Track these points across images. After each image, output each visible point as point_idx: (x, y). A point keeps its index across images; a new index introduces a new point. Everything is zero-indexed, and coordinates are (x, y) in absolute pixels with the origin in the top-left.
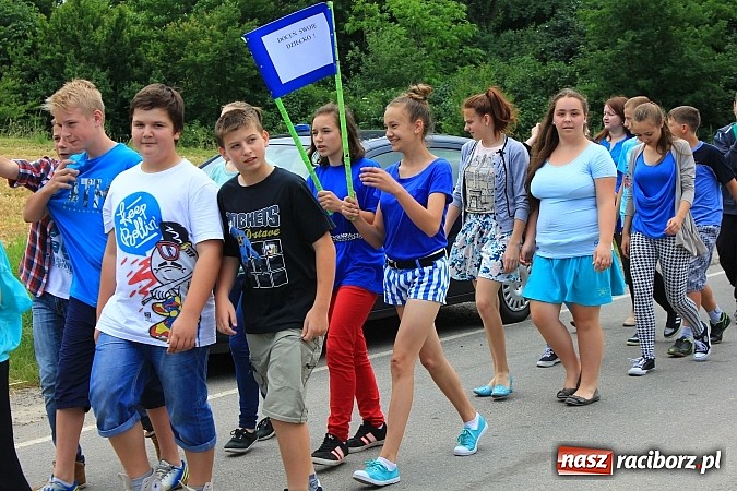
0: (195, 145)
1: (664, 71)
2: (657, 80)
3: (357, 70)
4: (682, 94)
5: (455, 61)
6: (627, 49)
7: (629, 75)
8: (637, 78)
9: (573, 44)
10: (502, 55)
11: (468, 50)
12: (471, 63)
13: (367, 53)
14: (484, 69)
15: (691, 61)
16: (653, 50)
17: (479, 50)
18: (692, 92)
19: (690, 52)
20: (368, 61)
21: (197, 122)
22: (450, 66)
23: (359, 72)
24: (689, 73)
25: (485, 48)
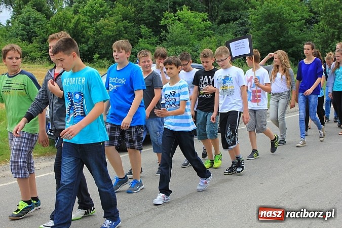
0: (105, 67)
1: (281, 39)
2: (278, 43)
3: (165, 39)
4: (288, 48)
5: (202, 35)
6: (267, 30)
7: (267, 41)
8: (270, 42)
9: (247, 29)
10: (220, 33)
11: (207, 31)
12: (209, 36)
13: (168, 33)
14: (213, 38)
15: (291, 35)
16: (277, 31)
17: (211, 31)
18: (292, 47)
19: (291, 32)
20: (169, 36)
21: (105, 59)
22: (200, 37)
23: (166, 40)
24: (290, 40)
25: (214, 31)
